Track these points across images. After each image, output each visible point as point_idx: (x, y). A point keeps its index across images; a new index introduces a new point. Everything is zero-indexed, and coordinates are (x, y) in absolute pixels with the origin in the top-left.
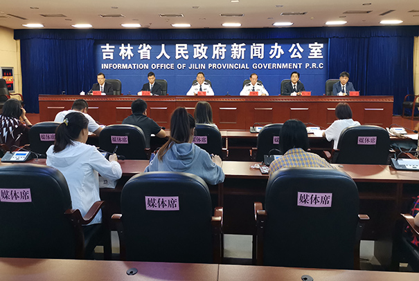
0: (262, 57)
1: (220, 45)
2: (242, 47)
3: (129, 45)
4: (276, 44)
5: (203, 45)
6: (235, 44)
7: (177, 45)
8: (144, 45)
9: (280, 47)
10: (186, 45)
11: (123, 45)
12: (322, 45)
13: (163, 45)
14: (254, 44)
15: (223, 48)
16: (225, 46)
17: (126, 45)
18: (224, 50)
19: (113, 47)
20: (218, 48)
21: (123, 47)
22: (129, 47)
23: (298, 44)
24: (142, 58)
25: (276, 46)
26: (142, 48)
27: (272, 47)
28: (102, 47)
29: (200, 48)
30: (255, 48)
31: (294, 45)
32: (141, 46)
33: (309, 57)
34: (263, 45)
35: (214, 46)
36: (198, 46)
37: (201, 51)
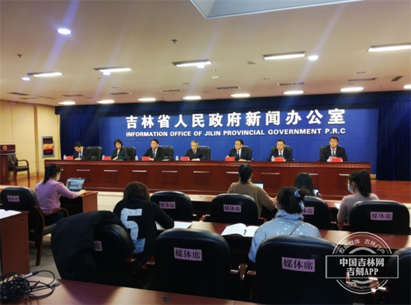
0: (278, 124)
1: (234, 114)
2: (257, 115)
3: (150, 116)
4: (293, 111)
5: (218, 114)
6: (250, 113)
7: (194, 115)
8: (164, 116)
9: (297, 114)
10: (202, 115)
11: (145, 116)
12: (343, 111)
13: (181, 116)
14: (269, 112)
15: (238, 117)
16: (240, 114)
17: (147, 116)
18: (239, 118)
19: (136, 118)
20: (233, 117)
21: (144, 118)
22: (150, 118)
23: (316, 111)
24: (161, 127)
25: (293, 113)
26: (162, 118)
27: (289, 114)
28: (127, 118)
29: (215, 117)
30: (271, 115)
31: (312, 112)
32: (161, 116)
33: (329, 123)
34: (278, 113)
35: (229, 115)
36: (213, 115)
37: (216, 120)
